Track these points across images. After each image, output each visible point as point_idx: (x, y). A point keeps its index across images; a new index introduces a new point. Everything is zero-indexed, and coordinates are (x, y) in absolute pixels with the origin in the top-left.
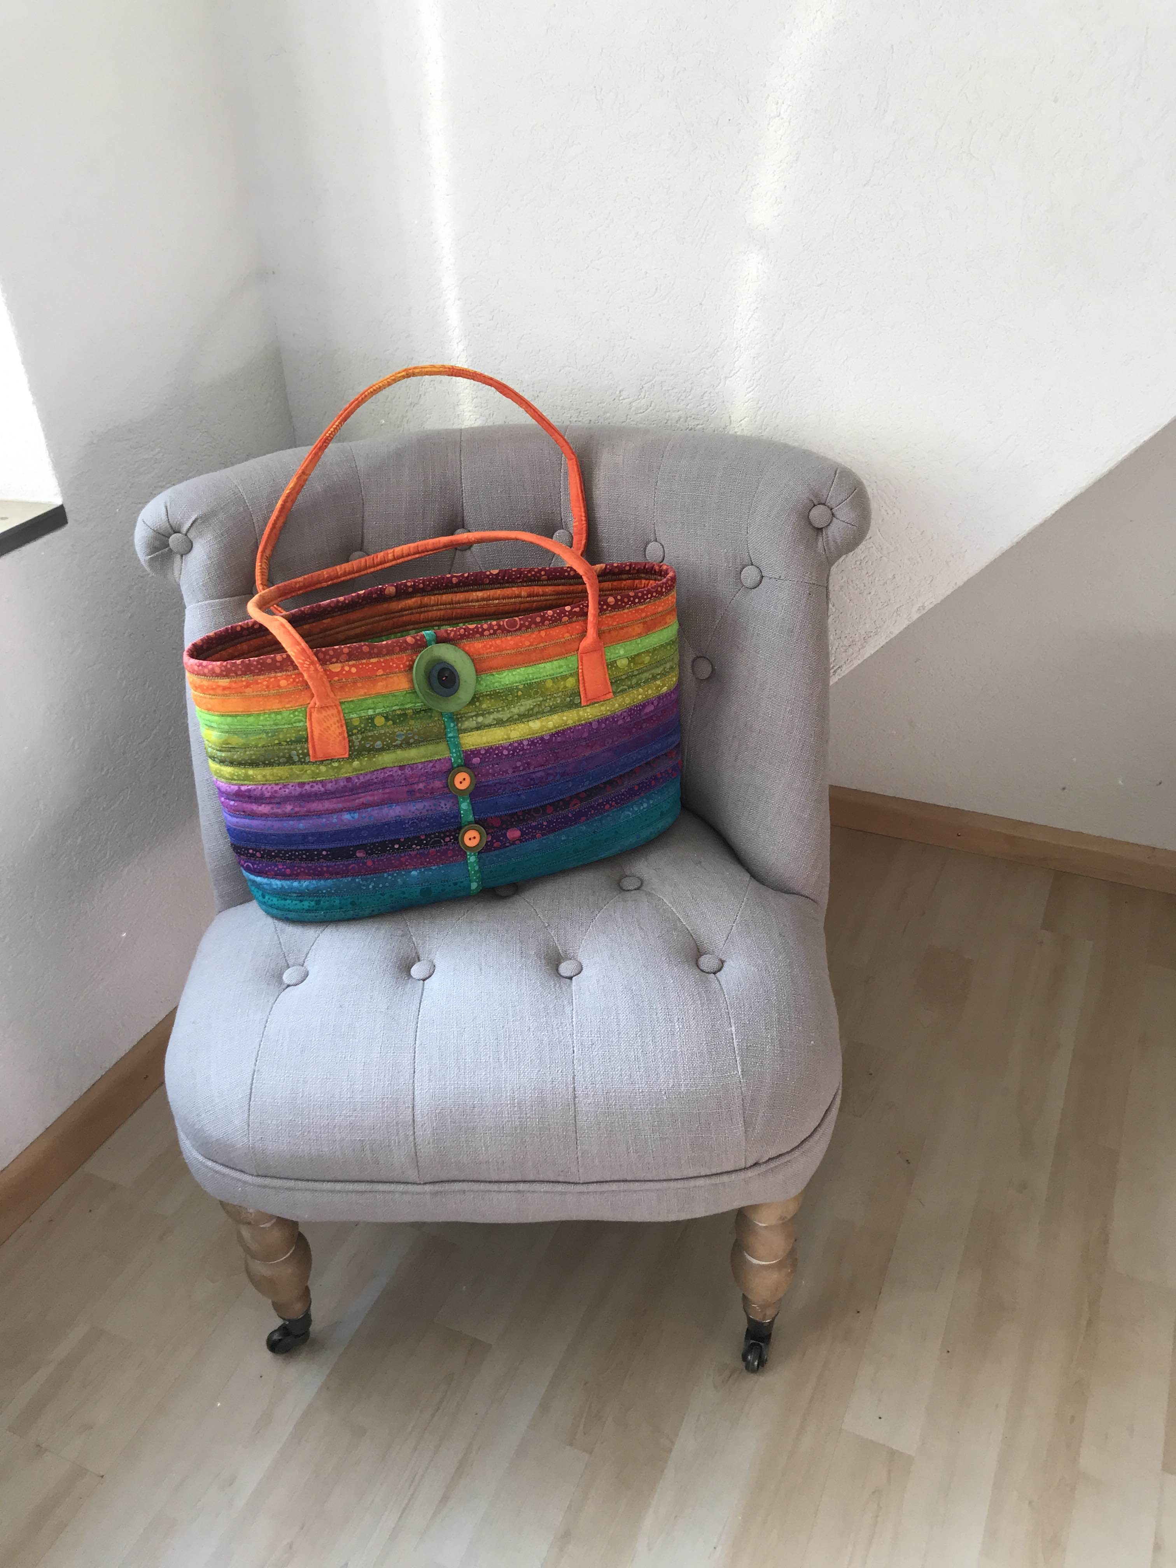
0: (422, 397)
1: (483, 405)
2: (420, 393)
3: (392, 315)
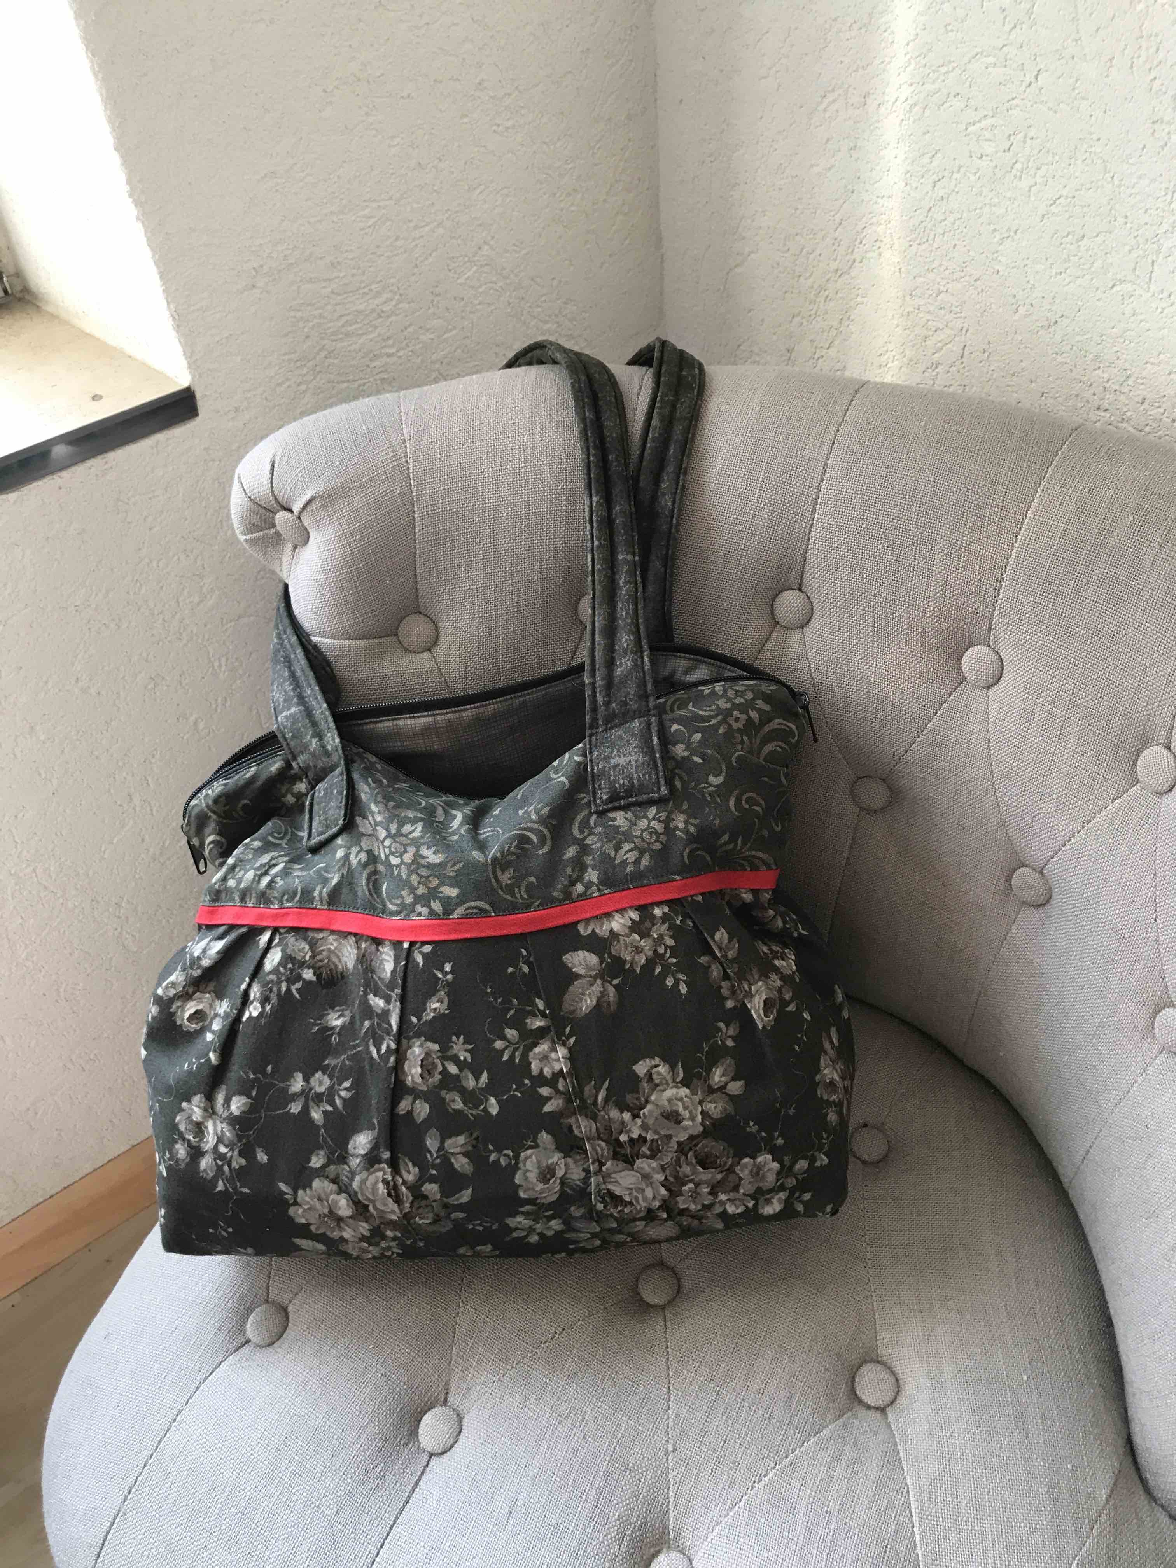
0: (856, 264)
1: (953, 308)
2: (854, 256)
3: (834, 101)
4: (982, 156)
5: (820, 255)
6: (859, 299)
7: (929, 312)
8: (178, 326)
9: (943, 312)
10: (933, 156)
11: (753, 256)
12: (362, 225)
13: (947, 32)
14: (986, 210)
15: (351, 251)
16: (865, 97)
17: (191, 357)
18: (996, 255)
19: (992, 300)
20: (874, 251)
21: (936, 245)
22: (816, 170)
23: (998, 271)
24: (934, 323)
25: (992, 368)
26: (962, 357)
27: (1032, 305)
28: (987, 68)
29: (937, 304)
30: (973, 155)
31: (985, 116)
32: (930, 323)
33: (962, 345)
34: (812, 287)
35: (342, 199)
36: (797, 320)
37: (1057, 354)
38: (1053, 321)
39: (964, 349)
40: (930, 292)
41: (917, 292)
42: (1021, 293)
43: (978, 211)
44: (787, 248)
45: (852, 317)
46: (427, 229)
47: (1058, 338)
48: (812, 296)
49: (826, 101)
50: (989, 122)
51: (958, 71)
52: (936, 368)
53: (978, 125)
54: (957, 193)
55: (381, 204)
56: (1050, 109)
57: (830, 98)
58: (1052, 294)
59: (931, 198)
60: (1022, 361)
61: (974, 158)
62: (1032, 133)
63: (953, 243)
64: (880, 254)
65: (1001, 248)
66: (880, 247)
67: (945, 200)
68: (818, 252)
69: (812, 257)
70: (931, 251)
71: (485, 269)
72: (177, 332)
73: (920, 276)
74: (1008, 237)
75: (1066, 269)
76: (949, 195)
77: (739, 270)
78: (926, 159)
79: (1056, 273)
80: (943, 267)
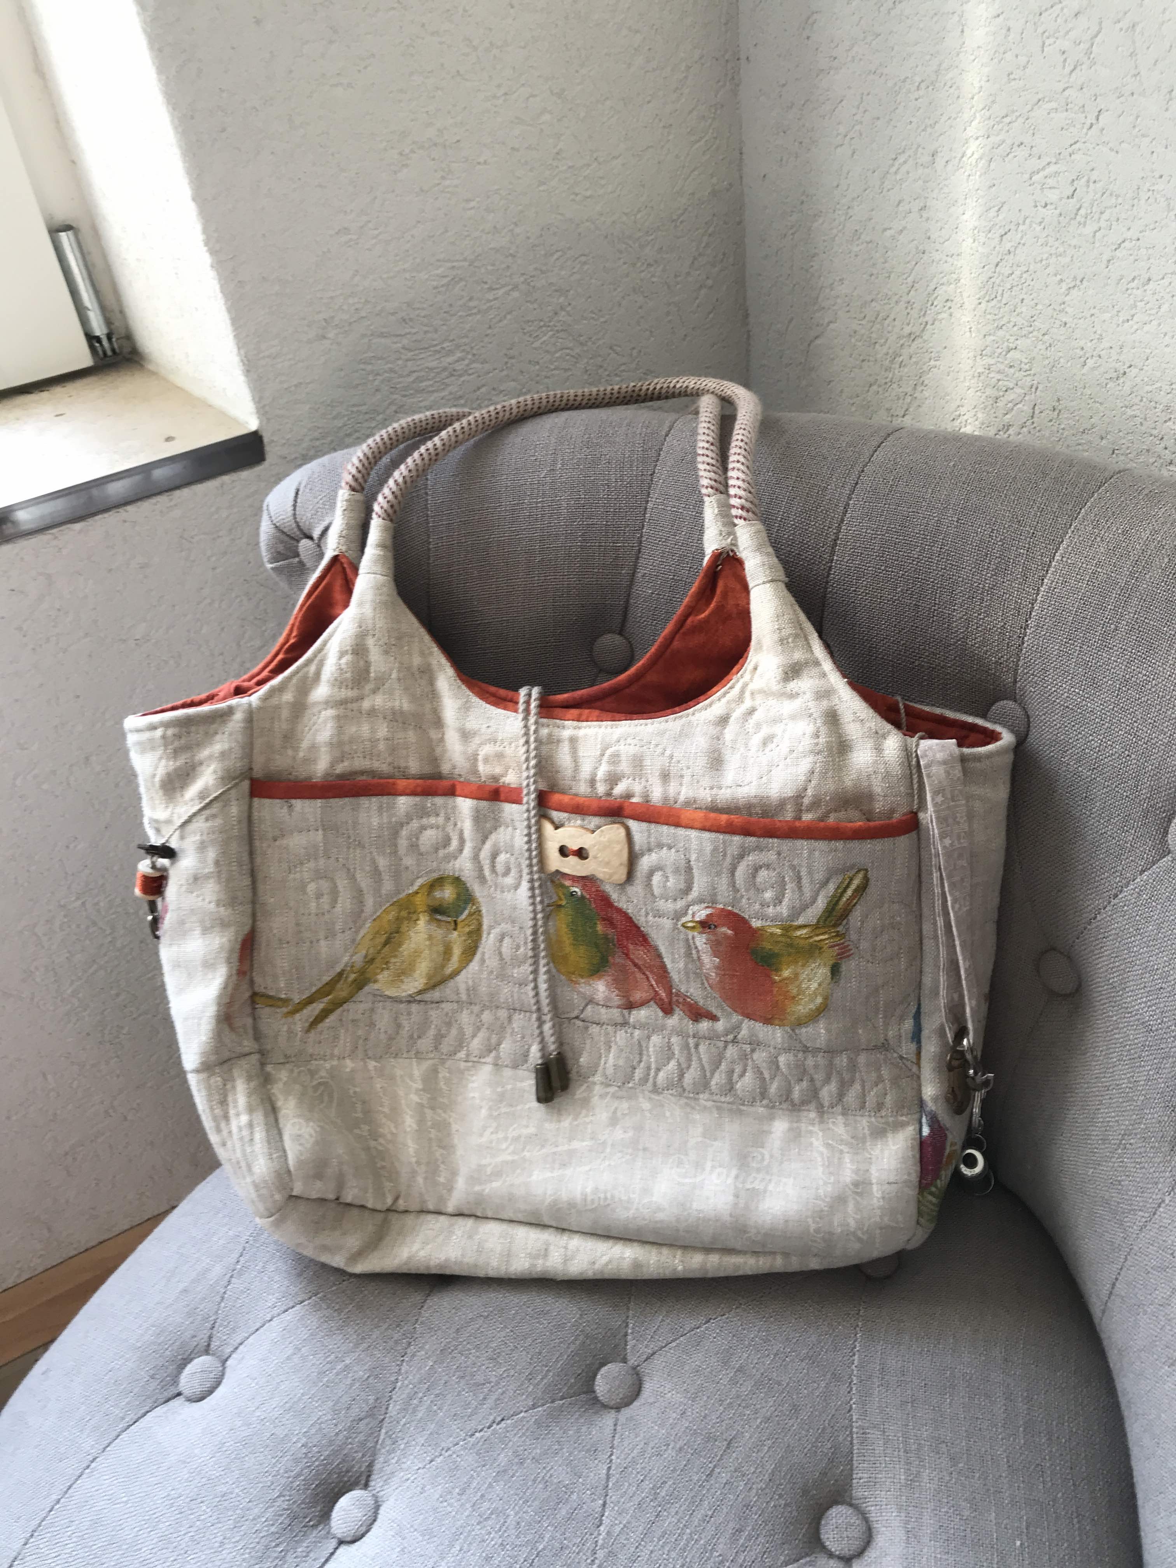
0: (928, 326)
1: (1023, 365)
2: (926, 319)
3: (905, 162)
4: (1046, 205)
5: (894, 320)
6: (932, 363)
7: (999, 372)
8: (248, 371)
9: (1012, 370)
10: (999, 210)
11: (832, 326)
12: (435, 283)
13: (1009, 81)
14: (1053, 260)
15: (423, 309)
16: (933, 156)
17: (259, 402)
18: (1063, 306)
19: (1060, 354)
20: (945, 312)
21: (1004, 301)
22: (888, 233)
23: (1066, 324)
24: (1006, 383)
25: (1062, 426)
26: (1032, 417)
27: (1100, 356)
28: (1049, 113)
29: (1006, 362)
30: (1038, 204)
31: (1049, 164)
32: (1000, 383)
33: (1033, 403)
34: (887, 354)
35: (414, 258)
36: (875, 388)
37: (1127, 407)
38: (1122, 372)
39: (1034, 408)
40: (999, 350)
41: (988, 351)
42: (1089, 344)
43: (1044, 262)
44: (863, 315)
45: (925, 383)
46: (501, 292)
47: (1127, 389)
48: (887, 363)
49: (897, 164)
50: (1052, 169)
51: (1021, 120)
52: (1008, 430)
53: (1042, 174)
54: (1024, 245)
55: (455, 264)
56: (1111, 150)
57: (901, 159)
58: (1120, 343)
59: (999, 253)
60: (1091, 417)
61: (1039, 208)
62: (1094, 176)
63: (1021, 297)
64: (951, 315)
65: (1068, 298)
66: (950, 308)
67: (1012, 254)
68: (892, 317)
69: (887, 322)
70: (1000, 308)
71: (561, 335)
72: (247, 376)
73: (990, 335)
74: (1074, 287)
75: (1133, 316)
76: (1016, 248)
77: (818, 342)
78: (992, 213)
79: (1123, 322)
80: (1012, 324)
